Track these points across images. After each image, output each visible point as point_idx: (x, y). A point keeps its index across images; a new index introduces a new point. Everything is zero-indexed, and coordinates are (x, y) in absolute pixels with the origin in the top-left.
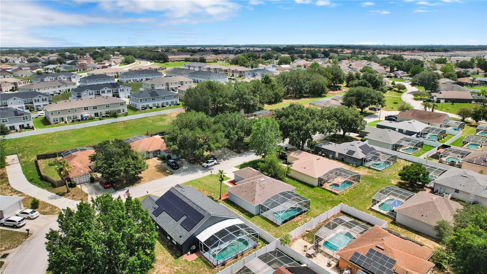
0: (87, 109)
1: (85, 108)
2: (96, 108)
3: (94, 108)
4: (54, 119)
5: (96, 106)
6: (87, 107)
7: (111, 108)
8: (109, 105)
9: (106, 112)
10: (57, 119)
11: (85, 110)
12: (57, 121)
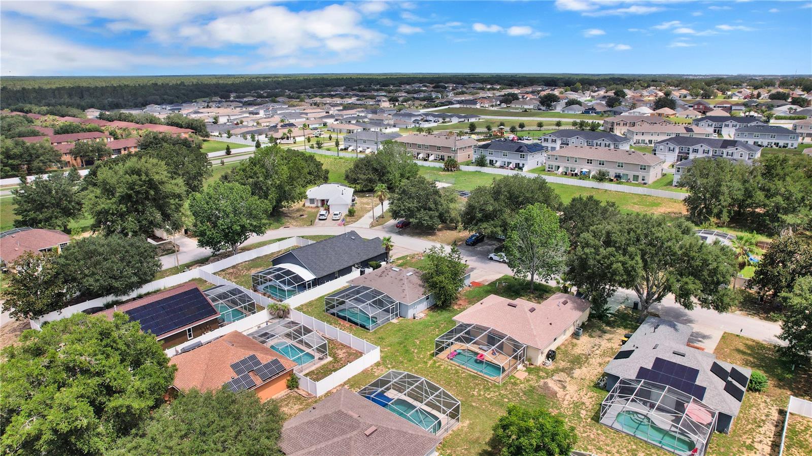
0: (591, 163)
1: (588, 160)
2: (603, 164)
3: (600, 164)
4: (549, 165)
5: (603, 162)
6: (591, 160)
7: (625, 169)
8: (622, 163)
9: (616, 173)
10: (552, 166)
11: (588, 163)
12: (552, 168)
